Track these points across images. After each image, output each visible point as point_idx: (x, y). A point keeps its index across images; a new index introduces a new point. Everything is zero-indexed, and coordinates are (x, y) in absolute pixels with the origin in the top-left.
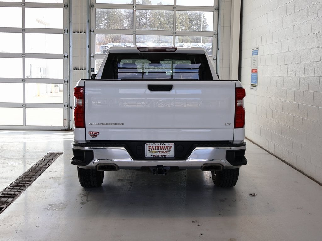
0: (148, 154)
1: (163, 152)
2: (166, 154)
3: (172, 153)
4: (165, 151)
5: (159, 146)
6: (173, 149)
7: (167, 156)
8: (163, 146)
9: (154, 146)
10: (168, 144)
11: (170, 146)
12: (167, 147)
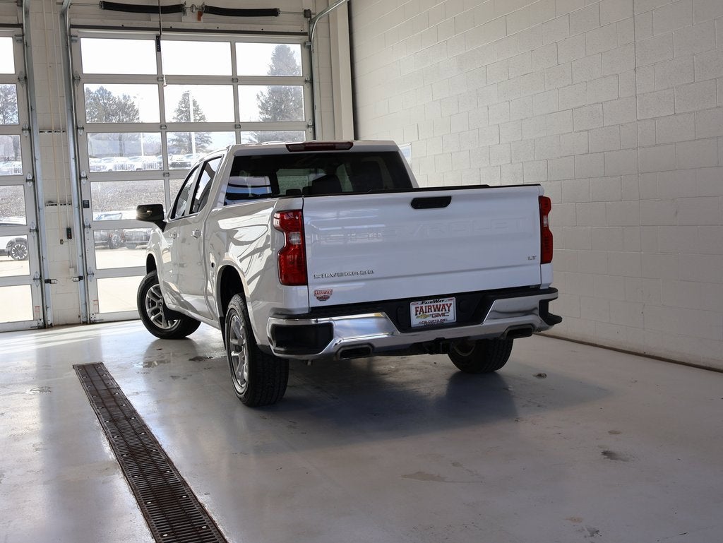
0: (415, 321)
1: (437, 315)
2: (443, 318)
3: (451, 316)
4: (440, 313)
5: (432, 304)
6: (453, 309)
7: (445, 322)
8: (438, 304)
9: (424, 305)
10: (446, 301)
11: (449, 303)
12: (444, 305)
